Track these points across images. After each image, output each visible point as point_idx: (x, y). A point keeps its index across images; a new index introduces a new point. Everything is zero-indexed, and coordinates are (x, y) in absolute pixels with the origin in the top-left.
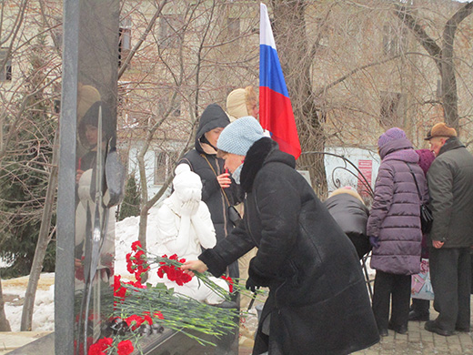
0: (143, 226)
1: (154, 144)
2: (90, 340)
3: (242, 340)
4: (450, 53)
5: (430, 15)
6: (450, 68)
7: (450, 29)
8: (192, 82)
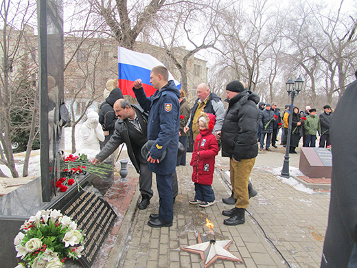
0: (73, 131)
1: (77, 100)
2: (56, 180)
3: (115, 173)
4: (185, 69)
5: (178, 54)
6: (185, 74)
7: (185, 59)
8: (92, 76)
